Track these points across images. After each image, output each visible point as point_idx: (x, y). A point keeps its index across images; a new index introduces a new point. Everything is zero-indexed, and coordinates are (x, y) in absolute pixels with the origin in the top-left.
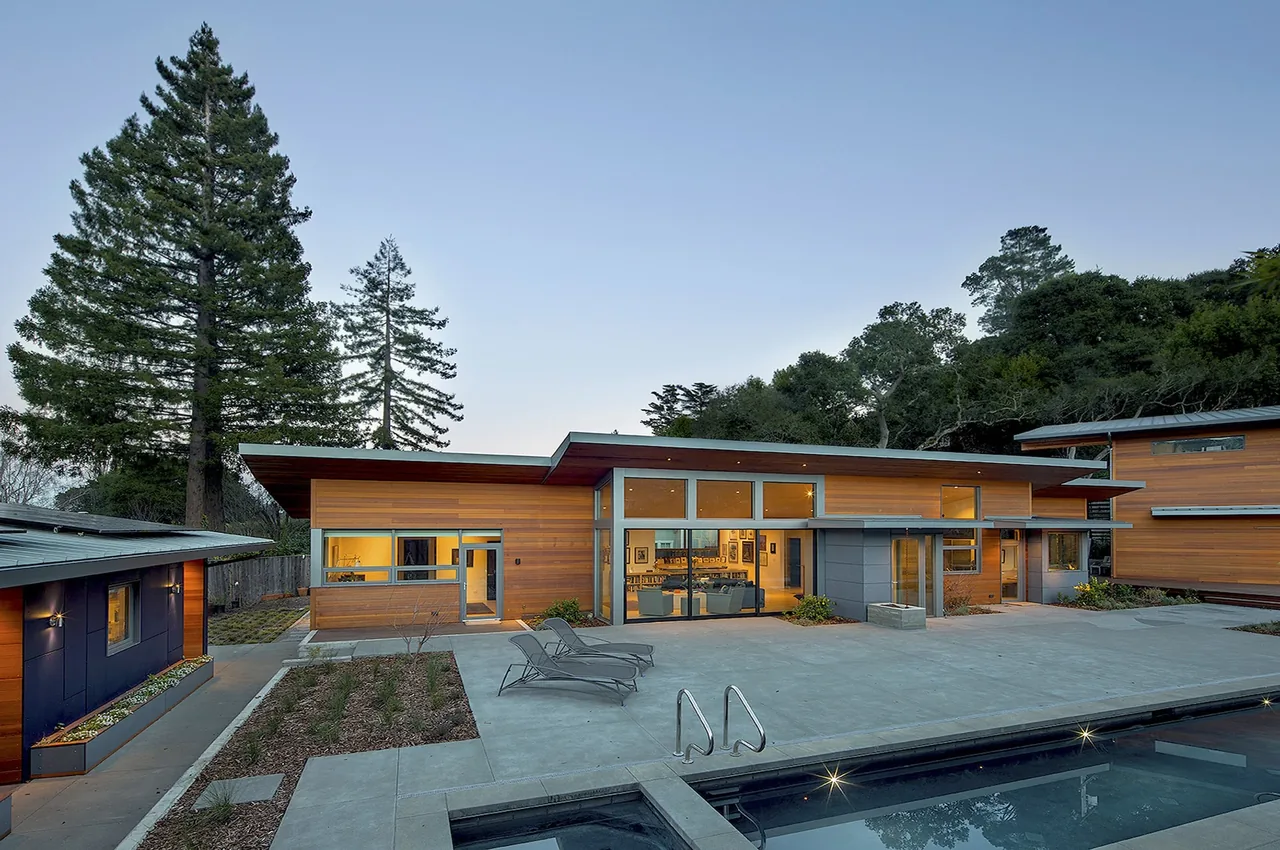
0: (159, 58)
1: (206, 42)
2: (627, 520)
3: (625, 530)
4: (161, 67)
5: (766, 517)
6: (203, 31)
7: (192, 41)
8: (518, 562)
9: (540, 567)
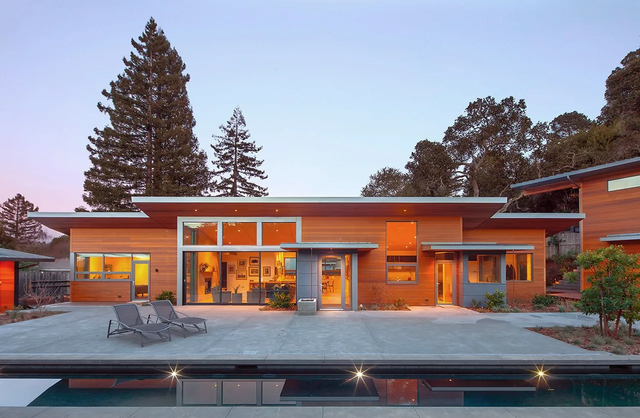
0: (132, 39)
1: (152, 26)
2: (185, 246)
3: (184, 252)
4: (134, 43)
5: (263, 244)
6: (151, 21)
7: (146, 27)
8: (157, 270)
9: (167, 274)
